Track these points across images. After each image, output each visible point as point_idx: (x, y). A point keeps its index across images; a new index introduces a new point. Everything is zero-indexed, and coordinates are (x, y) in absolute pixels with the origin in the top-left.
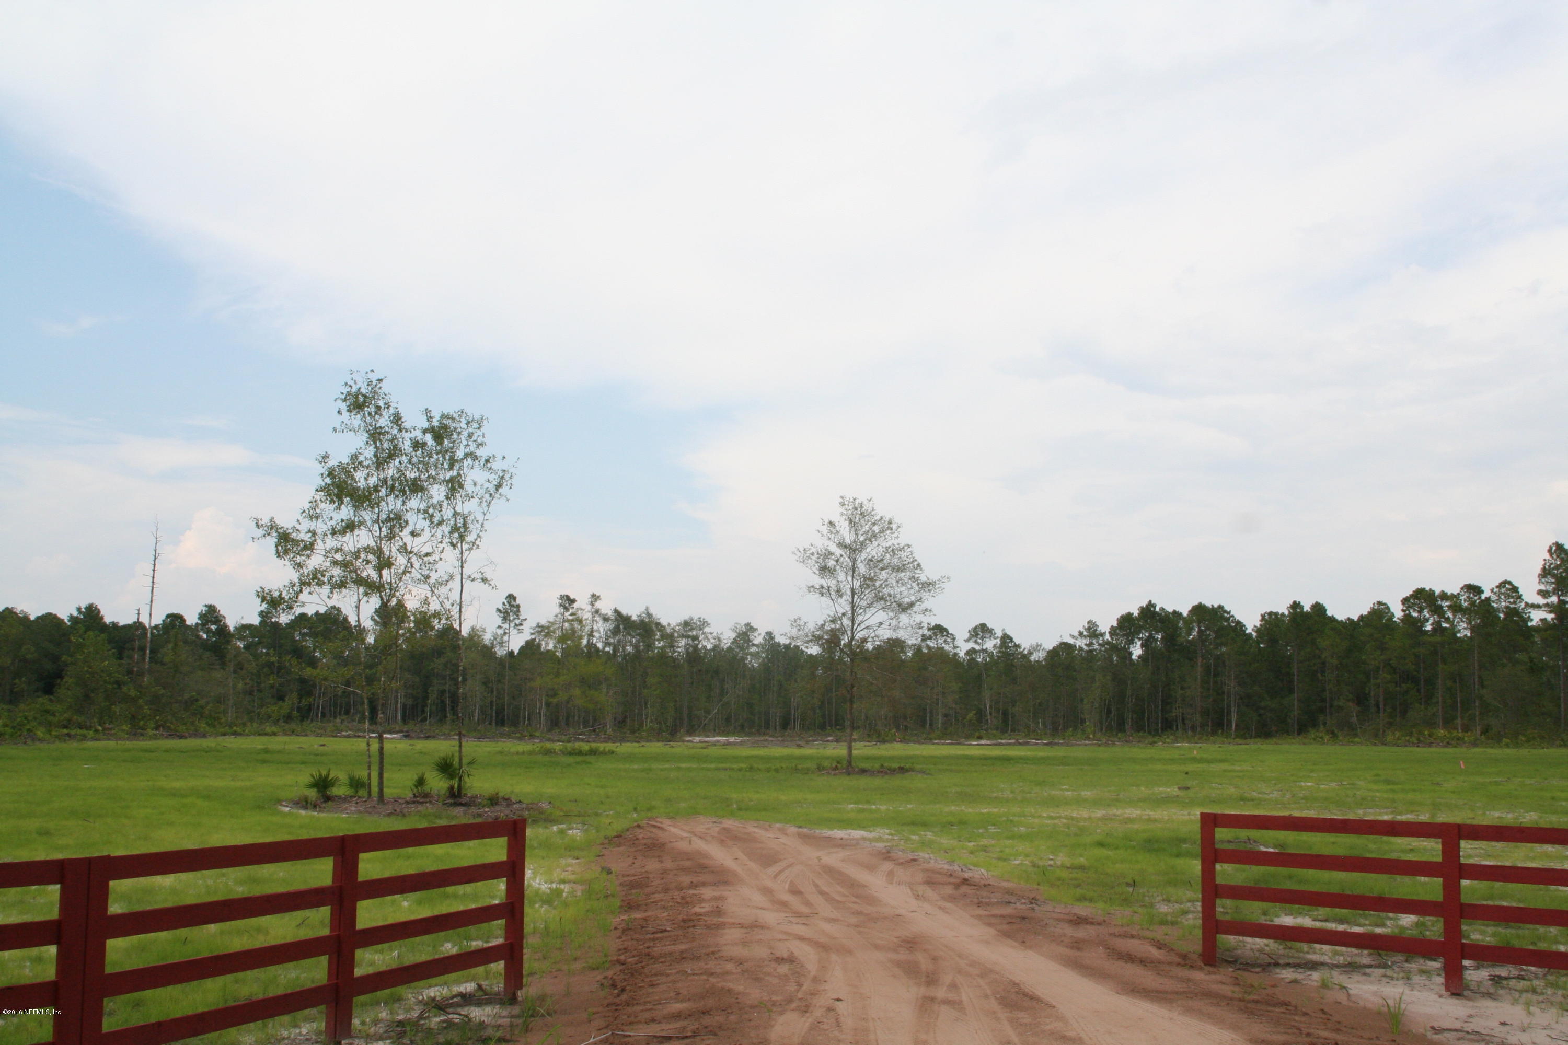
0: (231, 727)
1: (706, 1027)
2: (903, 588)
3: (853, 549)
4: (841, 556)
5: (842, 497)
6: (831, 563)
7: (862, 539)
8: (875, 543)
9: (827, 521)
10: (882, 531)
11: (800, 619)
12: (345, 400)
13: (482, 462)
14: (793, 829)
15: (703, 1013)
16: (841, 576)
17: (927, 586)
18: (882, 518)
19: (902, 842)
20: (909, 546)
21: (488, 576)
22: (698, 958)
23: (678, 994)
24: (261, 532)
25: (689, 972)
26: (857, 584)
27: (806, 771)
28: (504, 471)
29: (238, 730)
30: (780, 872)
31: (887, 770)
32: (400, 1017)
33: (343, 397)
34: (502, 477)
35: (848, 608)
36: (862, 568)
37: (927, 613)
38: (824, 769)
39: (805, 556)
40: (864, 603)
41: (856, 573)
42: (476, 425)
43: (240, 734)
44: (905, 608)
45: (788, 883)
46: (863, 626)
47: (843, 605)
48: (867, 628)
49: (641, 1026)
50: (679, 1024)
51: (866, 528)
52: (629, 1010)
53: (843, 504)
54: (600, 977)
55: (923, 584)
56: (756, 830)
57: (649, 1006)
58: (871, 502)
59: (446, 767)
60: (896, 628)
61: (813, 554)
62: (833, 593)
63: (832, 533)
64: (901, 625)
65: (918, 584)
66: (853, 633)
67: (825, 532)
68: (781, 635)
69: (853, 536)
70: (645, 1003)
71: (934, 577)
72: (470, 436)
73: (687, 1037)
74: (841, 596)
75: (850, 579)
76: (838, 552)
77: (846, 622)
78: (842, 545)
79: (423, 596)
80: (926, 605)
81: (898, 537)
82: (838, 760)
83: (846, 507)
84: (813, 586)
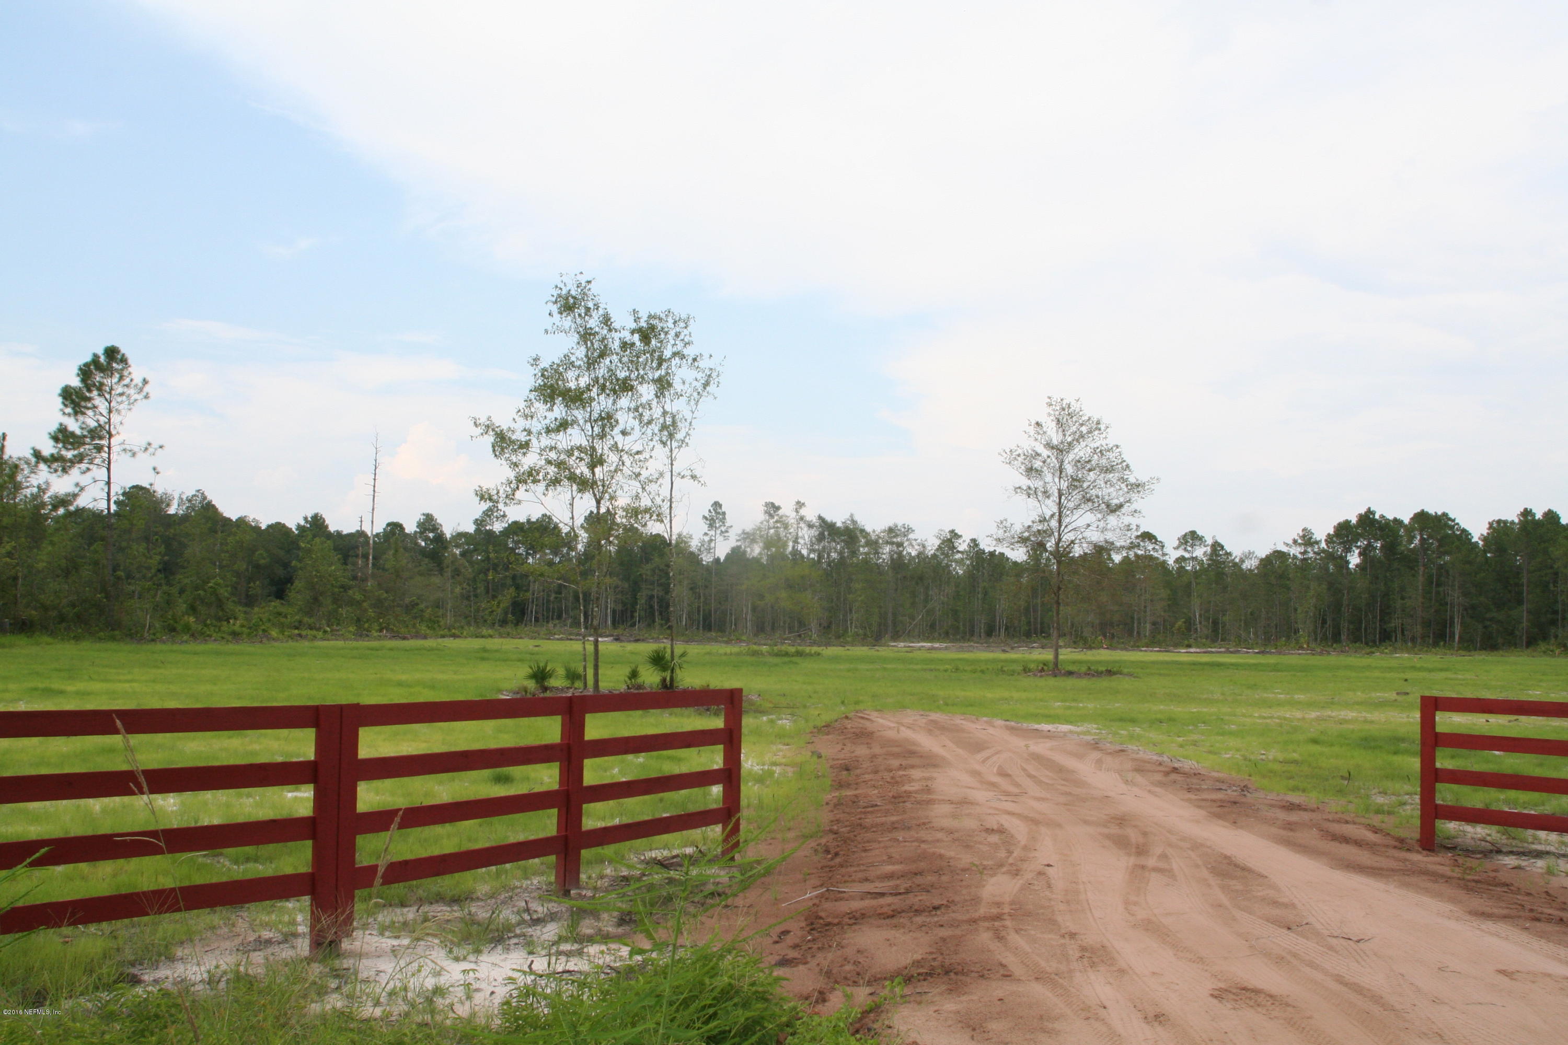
0: (449, 630)
1: (919, 886)
2: (1112, 489)
3: (1060, 450)
4: (1049, 457)
5: (1050, 398)
6: (1037, 464)
7: (1069, 439)
8: (1083, 444)
9: (1033, 422)
10: (1090, 432)
11: (1006, 520)
12: (556, 302)
13: (690, 361)
14: (1000, 722)
15: (916, 874)
16: (1048, 477)
17: (1136, 487)
18: (1089, 419)
19: (1110, 736)
20: (1117, 447)
21: (696, 473)
22: (909, 828)
23: (890, 857)
24: (479, 430)
25: (901, 839)
26: (1064, 485)
27: (1012, 673)
28: (711, 369)
29: (457, 632)
30: (988, 758)
31: (1092, 673)
32: (625, 873)
33: (554, 299)
34: (710, 376)
35: (1055, 509)
36: (1069, 469)
37: (1136, 515)
38: (1030, 671)
39: (1012, 457)
40: (1071, 505)
41: (1064, 474)
42: (682, 325)
43: (459, 637)
44: (1114, 509)
45: (997, 767)
46: (1070, 528)
47: (1050, 507)
48: (1074, 529)
49: (855, 884)
50: (891, 883)
51: (1074, 428)
52: (843, 870)
53: (1050, 405)
54: (813, 844)
55: (1132, 485)
56: (963, 722)
57: (862, 868)
58: (1079, 403)
59: (658, 660)
60: (1104, 530)
61: (1019, 455)
62: (1040, 494)
63: (1039, 433)
64: (1109, 526)
65: (1127, 486)
66: (1060, 535)
67: (1032, 433)
69: (1060, 437)
70: (859, 865)
71: (1143, 478)
72: (677, 335)
73: (900, 894)
74: (1048, 497)
75: (1057, 480)
76: (1045, 452)
77: (1054, 523)
78: (1049, 446)
79: (634, 492)
80: (1134, 506)
81: (1106, 438)
82: (1045, 664)
83: (1054, 407)
84: (1020, 487)
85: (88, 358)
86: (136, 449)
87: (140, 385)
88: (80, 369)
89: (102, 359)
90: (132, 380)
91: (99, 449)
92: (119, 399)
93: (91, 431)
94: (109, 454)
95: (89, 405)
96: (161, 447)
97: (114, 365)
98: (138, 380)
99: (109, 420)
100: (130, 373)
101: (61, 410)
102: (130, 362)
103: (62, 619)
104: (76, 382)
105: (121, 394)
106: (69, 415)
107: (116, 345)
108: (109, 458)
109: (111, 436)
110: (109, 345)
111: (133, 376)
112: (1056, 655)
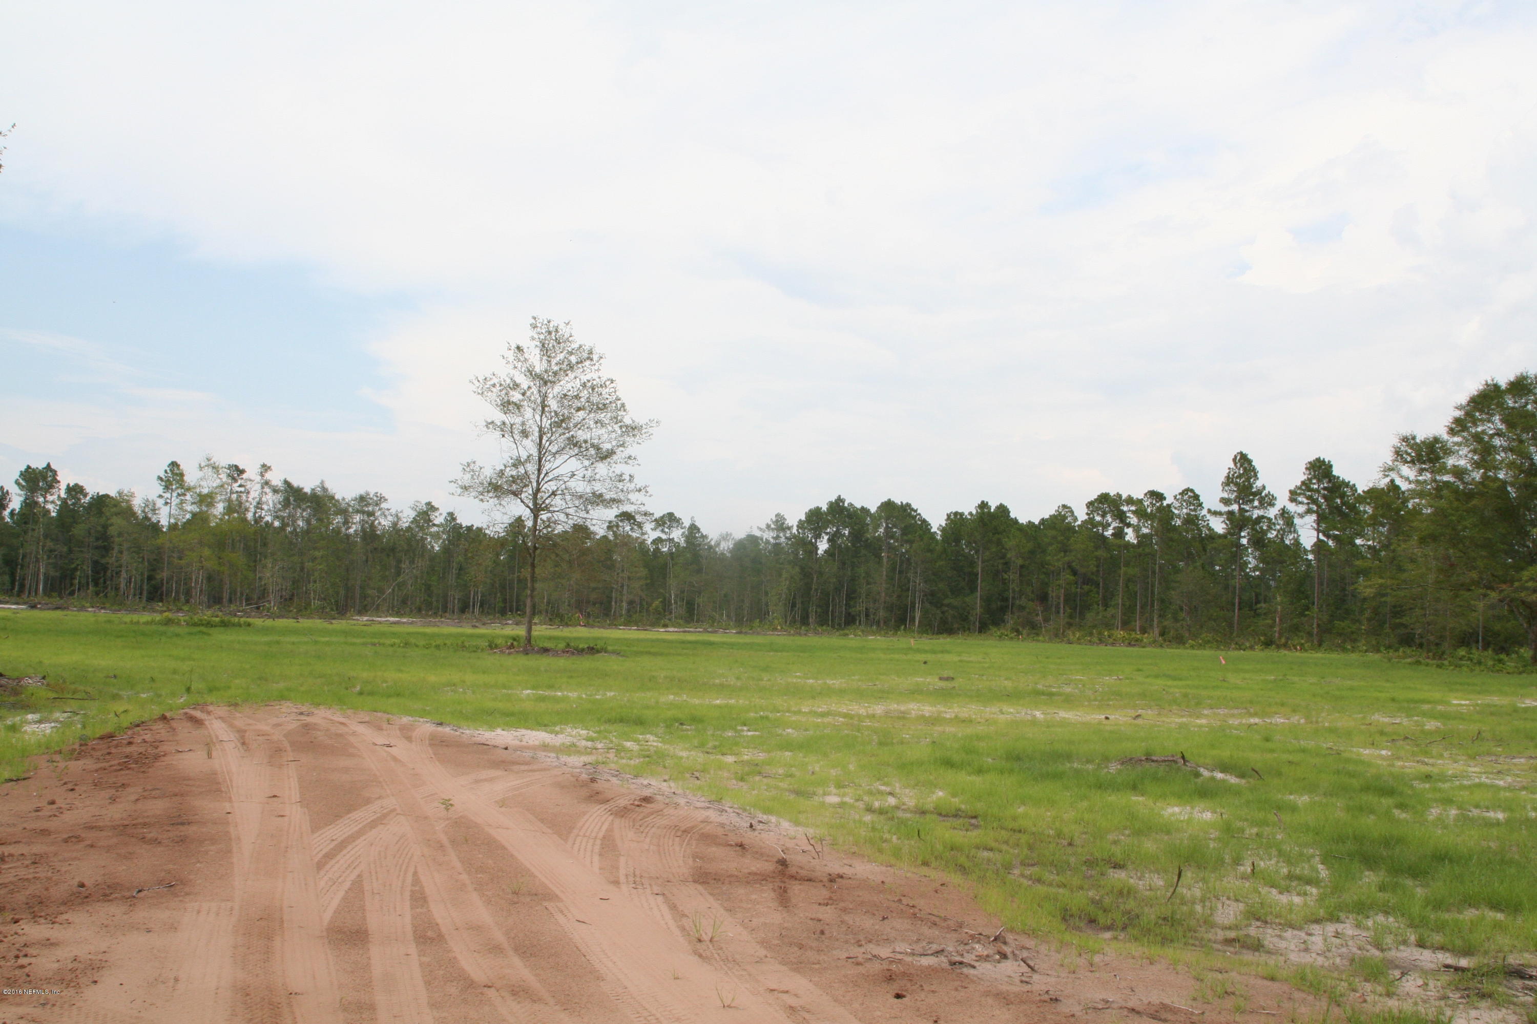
2: (603, 431)
3: (543, 380)
4: (529, 388)
5: (534, 318)
6: (516, 396)
7: (556, 368)
8: (571, 375)
9: (514, 346)
10: (580, 362)
11: (474, 463)
14: (426, 727)
16: (528, 413)
17: (632, 429)
18: (581, 346)
20: (612, 381)
26: (546, 423)
27: (476, 649)
30: (342, 845)
31: (573, 650)
35: (535, 452)
36: (553, 404)
37: (630, 461)
38: (496, 646)
39: (485, 386)
40: (553, 448)
41: (546, 410)
44: (605, 456)
45: (347, 885)
46: (551, 476)
47: (529, 447)
48: (556, 478)
51: (561, 356)
53: (535, 327)
55: (627, 426)
56: (361, 729)
58: (569, 326)
60: (591, 480)
61: (494, 386)
62: (516, 432)
63: (519, 360)
64: (597, 477)
65: (621, 427)
66: (538, 483)
67: (511, 358)
68: (451, 482)
69: (545, 364)
71: (641, 420)
74: (527, 437)
75: (538, 418)
76: (524, 382)
77: (531, 468)
78: (530, 372)
80: (629, 451)
81: (598, 370)
82: (514, 639)
83: (539, 329)
84: (493, 422)
112: (529, 630)
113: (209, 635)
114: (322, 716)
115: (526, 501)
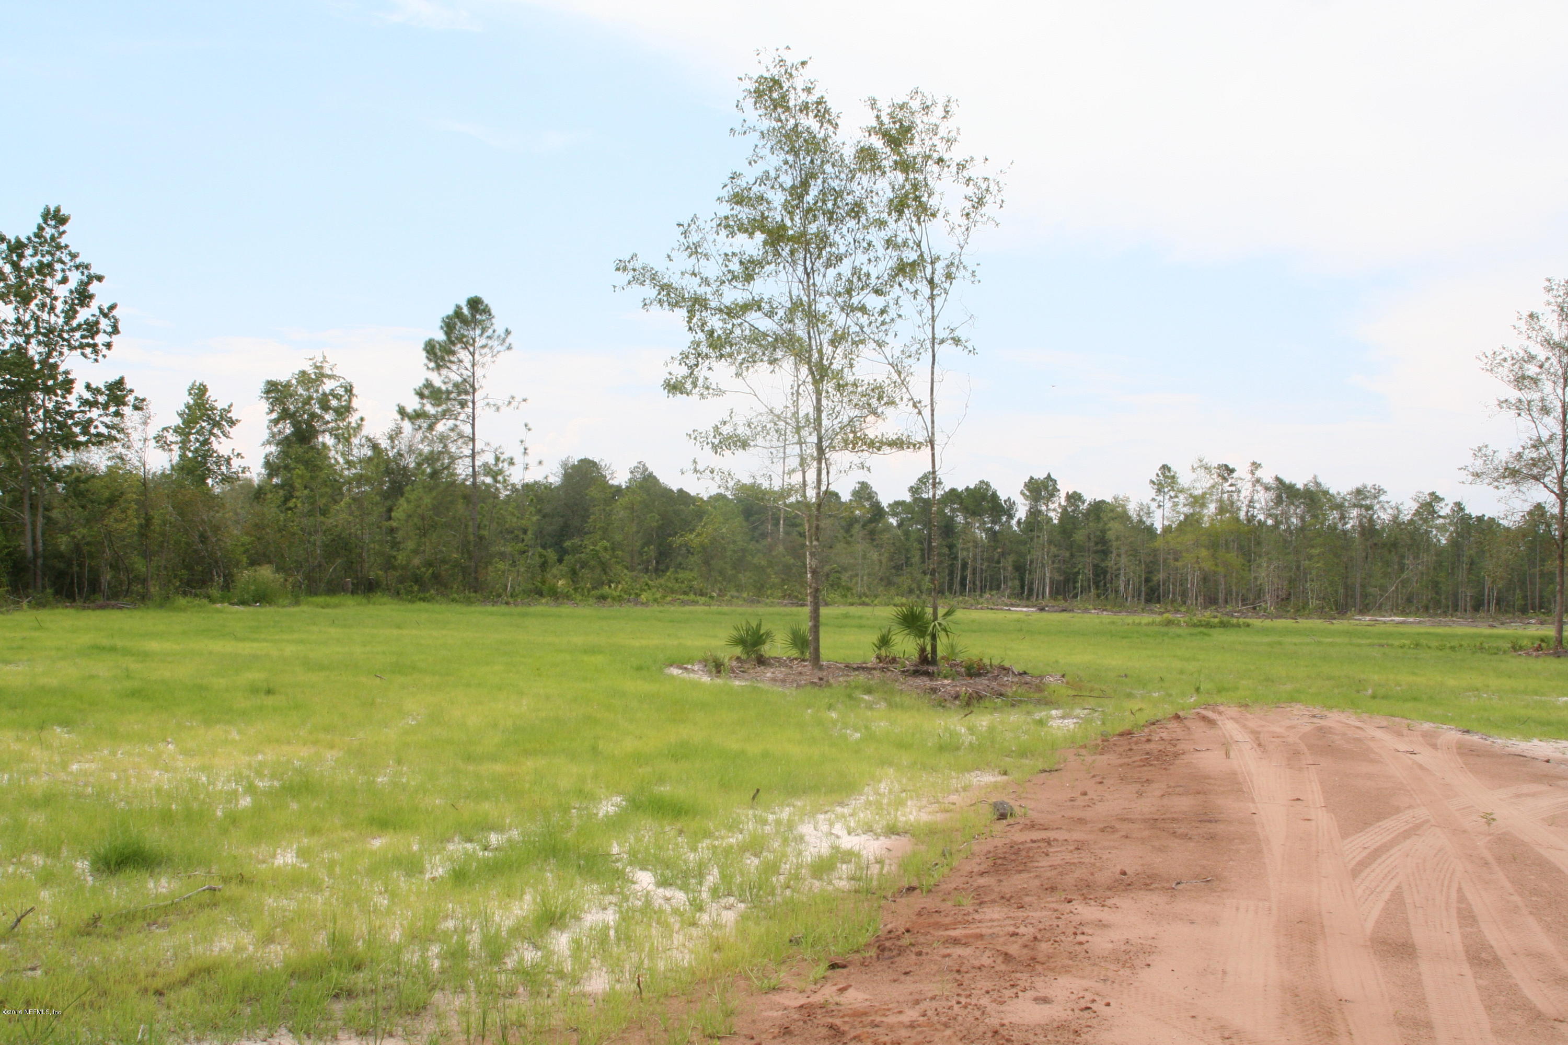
0: (860, 597)
3: (1565, 349)
4: (1548, 359)
5: (1549, 280)
6: (1532, 369)
9: (1525, 314)
11: (1486, 446)
12: (751, 92)
13: (954, 169)
14: (1451, 735)
16: (1547, 387)
24: (628, 276)
27: (1496, 651)
28: (987, 179)
29: (867, 600)
33: (748, 89)
35: (1558, 430)
38: (1521, 648)
39: (1494, 362)
43: (867, 605)
47: (1551, 425)
53: (1549, 290)
56: (1379, 734)
59: (914, 622)
61: (1505, 360)
62: (1535, 409)
63: (1534, 329)
67: (1524, 328)
68: (1460, 469)
74: (1548, 414)
75: (1560, 391)
76: (1541, 353)
77: (1555, 448)
78: (1548, 342)
82: (1542, 640)
83: (1555, 292)
84: (1506, 401)
85: (451, 311)
86: (500, 403)
87: (503, 336)
88: (443, 321)
89: (466, 311)
90: (494, 331)
91: (463, 404)
92: (483, 351)
93: (456, 385)
94: (474, 409)
95: (452, 359)
96: (524, 400)
97: (478, 316)
98: (501, 331)
99: (473, 373)
100: (492, 324)
101: (426, 365)
102: (493, 312)
103: (417, 580)
104: (440, 336)
105: (484, 347)
106: (433, 369)
107: (479, 295)
108: (473, 413)
109: (474, 390)
110: (473, 295)
111: (495, 327)
112: (1560, 631)
113: (1209, 635)
114: (1336, 719)
115: (1551, 486)
